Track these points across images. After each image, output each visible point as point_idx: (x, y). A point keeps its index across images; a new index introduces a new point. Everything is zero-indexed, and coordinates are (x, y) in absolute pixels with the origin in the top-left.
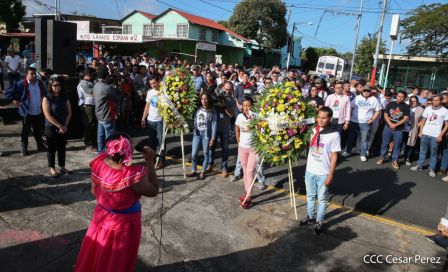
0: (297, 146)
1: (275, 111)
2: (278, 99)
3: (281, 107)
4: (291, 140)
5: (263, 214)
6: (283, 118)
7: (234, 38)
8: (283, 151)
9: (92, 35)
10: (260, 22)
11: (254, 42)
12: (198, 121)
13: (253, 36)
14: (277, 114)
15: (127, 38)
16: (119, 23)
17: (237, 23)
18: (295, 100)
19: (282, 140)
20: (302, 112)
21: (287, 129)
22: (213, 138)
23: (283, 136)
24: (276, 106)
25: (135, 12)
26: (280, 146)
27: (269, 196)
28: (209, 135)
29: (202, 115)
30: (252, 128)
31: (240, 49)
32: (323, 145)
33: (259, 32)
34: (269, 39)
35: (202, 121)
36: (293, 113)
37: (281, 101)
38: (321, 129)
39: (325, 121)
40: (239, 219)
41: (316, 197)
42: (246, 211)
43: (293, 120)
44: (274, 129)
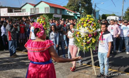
0: (93, 42)
1: (83, 27)
2: (84, 22)
3: (85, 25)
4: (90, 39)
5: (80, 74)
6: (86, 30)
7: (69, 12)
8: (87, 44)
9: (9, 13)
10: (80, 4)
11: (78, 13)
12: (51, 37)
13: (78, 11)
14: (83, 28)
15: (23, 14)
16: (20, 9)
17: (70, 6)
18: (91, 22)
19: (87, 39)
20: (94, 27)
21: (88, 34)
22: (57, 44)
23: (86, 37)
24: (83, 25)
25: (27, 3)
26: (86, 42)
27: (83, 67)
28: (56, 43)
29: (52, 34)
30: (74, 36)
31: (72, 16)
32: (104, 39)
33: (80, 9)
34: (85, 11)
35: (52, 37)
36: (90, 27)
37: (85, 22)
38: (103, 33)
39: (104, 29)
40: (70, 75)
41: (104, 64)
42: (73, 72)
43: (91, 30)
44: (83, 35)
